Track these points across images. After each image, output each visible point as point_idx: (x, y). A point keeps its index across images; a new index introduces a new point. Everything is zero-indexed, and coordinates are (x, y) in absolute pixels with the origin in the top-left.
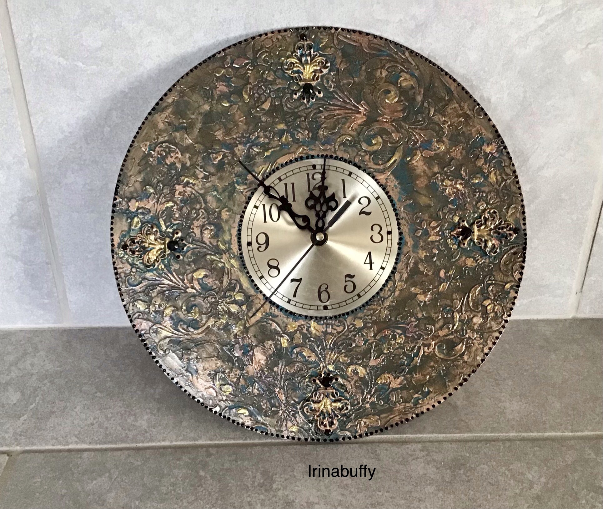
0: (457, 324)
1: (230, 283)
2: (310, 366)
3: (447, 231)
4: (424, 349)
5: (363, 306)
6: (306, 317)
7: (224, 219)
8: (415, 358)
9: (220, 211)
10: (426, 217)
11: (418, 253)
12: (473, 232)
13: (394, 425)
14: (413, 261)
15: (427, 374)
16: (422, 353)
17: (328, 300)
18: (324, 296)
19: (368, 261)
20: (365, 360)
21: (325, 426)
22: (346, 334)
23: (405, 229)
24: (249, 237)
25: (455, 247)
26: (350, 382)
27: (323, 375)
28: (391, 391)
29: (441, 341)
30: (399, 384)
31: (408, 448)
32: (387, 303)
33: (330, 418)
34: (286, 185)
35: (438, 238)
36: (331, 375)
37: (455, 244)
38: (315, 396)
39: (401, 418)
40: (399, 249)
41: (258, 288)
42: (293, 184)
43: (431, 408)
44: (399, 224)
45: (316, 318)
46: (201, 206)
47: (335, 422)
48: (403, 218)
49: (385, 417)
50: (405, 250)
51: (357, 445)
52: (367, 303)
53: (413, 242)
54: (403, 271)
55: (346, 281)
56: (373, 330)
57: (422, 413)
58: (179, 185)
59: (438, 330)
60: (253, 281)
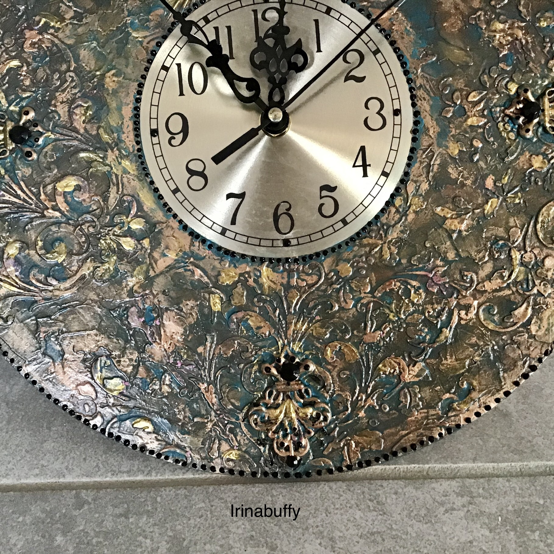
0: (517, 270)
1: (121, 202)
2: (260, 344)
3: (498, 109)
4: (459, 314)
5: (352, 239)
6: (253, 258)
7: (110, 89)
8: (444, 330)
9: (103, 76)
10: (461, 84)
11: (447, 147)
12: (543, 111)
13: (409, 448)
14: (438, 162)
15: (466, 358)
16: (455, 319)
17: (291, 229)
18: (284, 222)
19: (360, 162)
20: (355, 332)
21: (287, 449)
22: (323, 288)
23: (425, 106)
24: (154, 122)
25: (512, 136)
26: (329, 371)
27: (283, 360)
28: (403, 388)
29: (489, 300)
30: (417, 376)
31: (434, 489)
32: (393, 235)
33: (296, 435)
34: (216, 29)
35: (483, 121)
36: (297, 360)
37: (512, 131)
38: (270, 396)
39: (422, 435)
40: (414, 140)
41: (170, 210)
42: (229, 28)
43: (474, 418)
44: (413, 97)
45: (270, 260)
46: (69, 67)
47: (304, 442)
48: (421, 86)
49: (393, 434)
50: (425, 142)
51: (344, 485)
52: (358, 234)
53: (438, 129)
54: (421, 179)
55: (321, 197)
56: (370, 281)
57: (458, 426)
58: (32, 29)
59: (483, 281)
60: (161, 197)
